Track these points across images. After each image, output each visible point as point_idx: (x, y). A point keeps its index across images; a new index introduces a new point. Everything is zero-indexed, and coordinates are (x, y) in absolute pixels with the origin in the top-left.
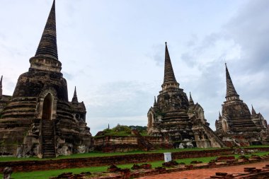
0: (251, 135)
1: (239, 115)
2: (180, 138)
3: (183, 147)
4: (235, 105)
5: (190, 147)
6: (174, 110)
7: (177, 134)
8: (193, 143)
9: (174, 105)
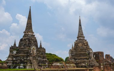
0: (81, 62)
1: (79, 49)
2: (19, 63)
3: (18, 68)
4: (78, 43)
5: (22, 68)
7: (18, 61)
8: (24, 66)
9: (23, 45)
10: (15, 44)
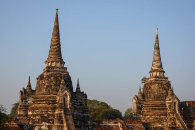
0: (155, 120)
1: (152, 96)
6: (45, 92)
8: (48, 127)
9: (45, 86)
10: (29, 86)
